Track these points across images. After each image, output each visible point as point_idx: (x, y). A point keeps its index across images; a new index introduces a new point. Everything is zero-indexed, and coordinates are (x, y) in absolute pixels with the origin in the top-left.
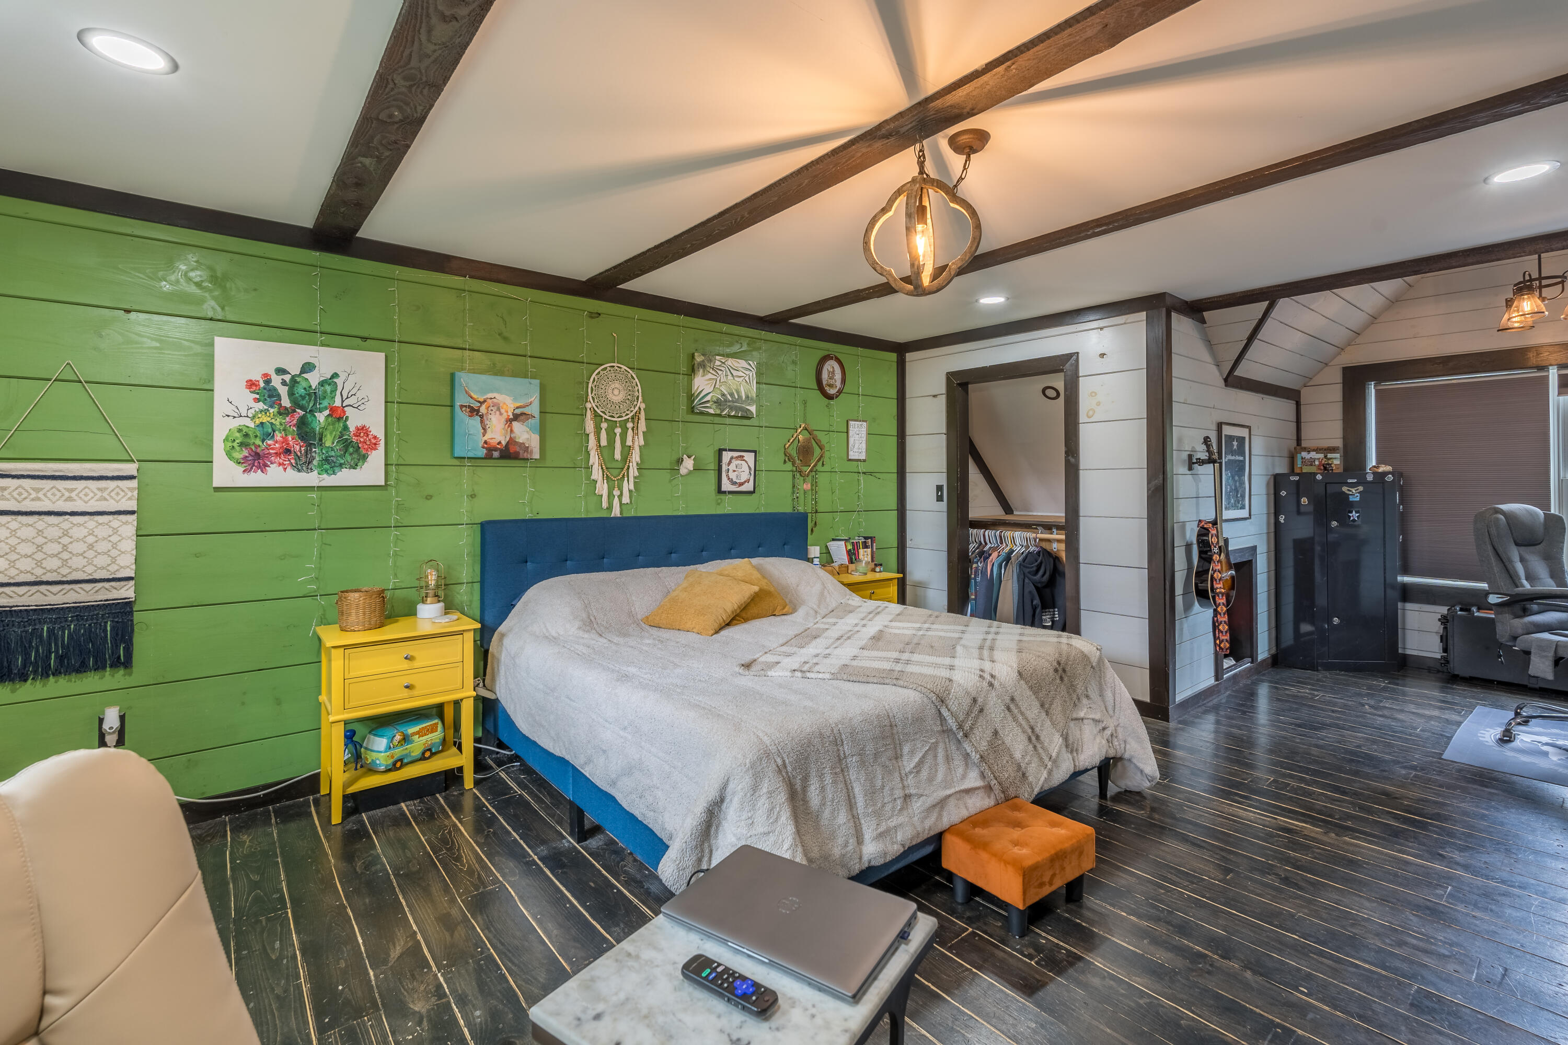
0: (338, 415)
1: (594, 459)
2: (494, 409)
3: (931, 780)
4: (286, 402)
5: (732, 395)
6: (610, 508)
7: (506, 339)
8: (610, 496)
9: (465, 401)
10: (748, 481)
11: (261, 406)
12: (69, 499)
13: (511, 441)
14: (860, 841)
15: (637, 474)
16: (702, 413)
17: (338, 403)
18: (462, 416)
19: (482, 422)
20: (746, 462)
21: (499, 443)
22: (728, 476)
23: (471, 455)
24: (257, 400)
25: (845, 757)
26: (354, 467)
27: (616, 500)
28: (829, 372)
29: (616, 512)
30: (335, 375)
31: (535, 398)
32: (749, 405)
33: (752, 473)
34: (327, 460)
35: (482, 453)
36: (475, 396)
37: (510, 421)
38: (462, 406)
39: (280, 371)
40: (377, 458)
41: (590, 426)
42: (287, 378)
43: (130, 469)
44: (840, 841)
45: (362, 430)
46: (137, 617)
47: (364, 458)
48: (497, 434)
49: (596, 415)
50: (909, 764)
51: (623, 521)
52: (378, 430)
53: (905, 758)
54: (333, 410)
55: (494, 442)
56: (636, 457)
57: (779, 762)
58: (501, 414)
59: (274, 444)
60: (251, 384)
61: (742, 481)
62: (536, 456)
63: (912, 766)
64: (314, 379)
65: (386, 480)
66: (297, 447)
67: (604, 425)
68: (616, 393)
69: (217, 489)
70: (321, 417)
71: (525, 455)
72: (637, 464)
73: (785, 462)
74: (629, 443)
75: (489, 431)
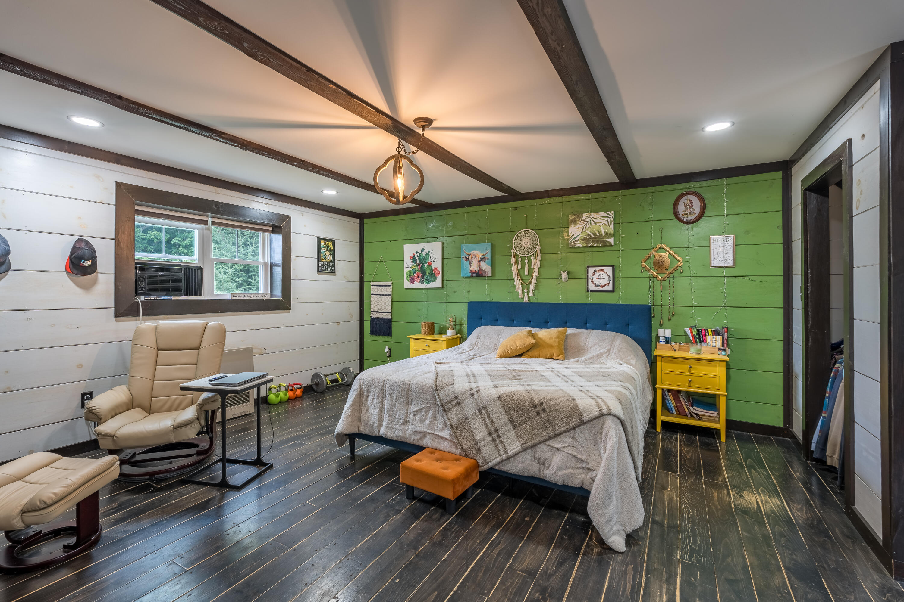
0: (430, 265)
1: (515, 275)
2: (474, 257)
3: (421, 421)
4: (418, 262)
5: (594, 234)
6: (523, 298)
7: (480, 228)
8: (523, 293)
9: (464, 255)
10: (608, 284)
11: (413, 264)
12: (382, 291)
13: (480, 270)
14: (380, 424)
15: (535, 282)
16: (573, 247)
17: (430, 261)
18: (463, 261)
19: (470, 263)
20: (606, 273)
21: (476, 270)
22: (592, 281)
23: (466, 276)
24: (412, 262)
25: (385, 393)
26: (434, 282)
27: (526, 294)
28: (686, 205)
29: (526, 300)
30: (429, 252)
31: (489, 251)
32: (608, 238)
33: (611, 279)
34: (427, 280)
35: (469, 275)
36: (467, 253)
37: (479, 261)
38: (463, 257)
39: (417, 252)
40: (440, 278)
41: (513, 260)
42: (418, 254)
43: (390, 283)
44: (373, 420)
45: (436, 269)
46: (393, 324)
47: (436, 278)
48: (475, 267)
49: (516, 255)
50: (413, 409)
51: (530, 304)
52: (440, 269)
53: (412, 406)
54: (429, 263)
55: (474, 270)
56: (536, 274)
57: (362, 383)
58: (476, 259)
59: (415, 275)
60: (411, 257)
61: (604, 284)
62: (489, 275)
63: (414, 410)
64: (424, 253)
65: (443, 285)
66: (421, 276)
67: (520, 259)
68: (526, 243)
69: (406, 289)
70: (426, 265)
71: (485, 275)
72: (537, 277)
73: (642, 272)
74: (532, 267)
75: (472, 266)
